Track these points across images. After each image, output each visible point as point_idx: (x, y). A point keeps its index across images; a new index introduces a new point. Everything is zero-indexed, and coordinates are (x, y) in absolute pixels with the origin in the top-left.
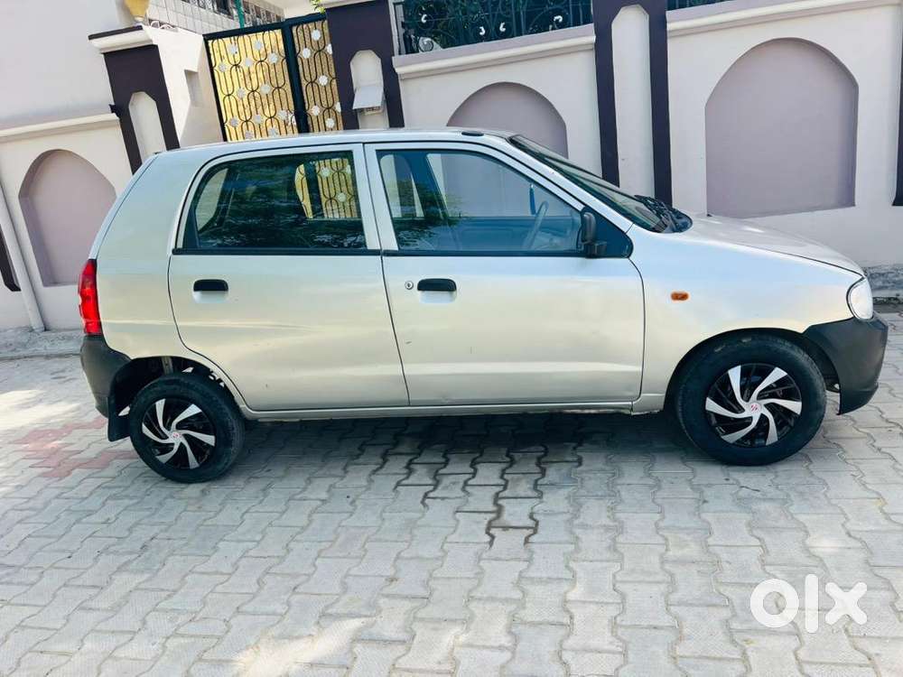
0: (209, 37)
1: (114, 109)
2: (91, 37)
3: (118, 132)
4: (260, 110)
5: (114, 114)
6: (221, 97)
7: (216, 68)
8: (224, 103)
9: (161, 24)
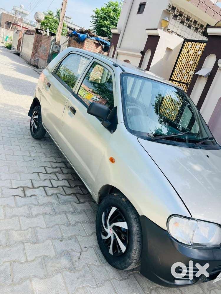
0: (186, 40)
1: (141, 52)
2: (147, 29)
3: (140, 59)
4: (186, 69)
5: (141, 54)
6: (179, 60)
7: (182, 51)
8: (178, 63)
9: (172, 32)
